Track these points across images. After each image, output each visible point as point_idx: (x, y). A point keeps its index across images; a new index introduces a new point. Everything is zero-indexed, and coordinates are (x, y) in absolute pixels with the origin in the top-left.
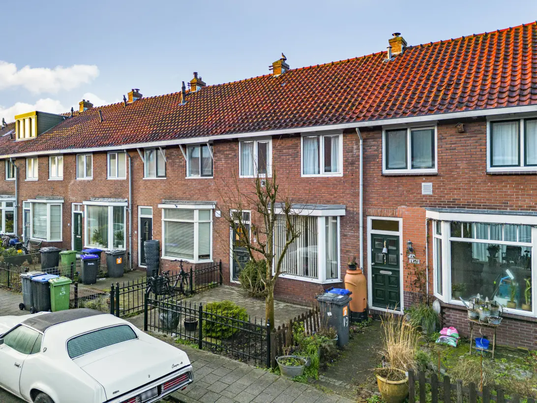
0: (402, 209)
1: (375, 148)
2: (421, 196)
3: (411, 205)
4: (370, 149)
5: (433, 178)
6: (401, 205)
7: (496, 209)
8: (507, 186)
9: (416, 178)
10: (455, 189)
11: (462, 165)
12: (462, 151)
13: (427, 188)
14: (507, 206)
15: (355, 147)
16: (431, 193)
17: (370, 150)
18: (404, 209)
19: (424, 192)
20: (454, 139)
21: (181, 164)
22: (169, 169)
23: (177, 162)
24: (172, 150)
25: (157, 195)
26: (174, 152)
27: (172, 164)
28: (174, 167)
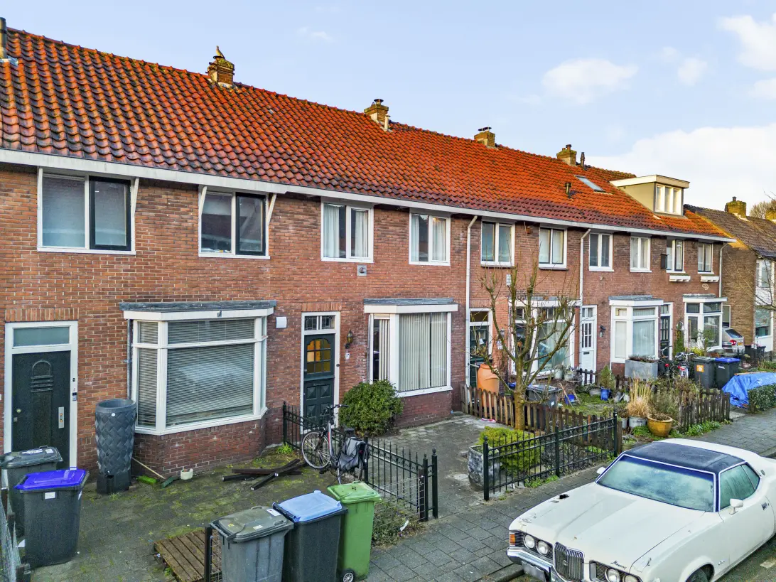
1: (477, 237)
2: (505, 287)
9: (503, 270)
10: (524, 281)
11: (528, 260)
12: (528, 249)
20: (525, 238)
21: (184, 225)
22: (145, 233)
23: (173, 220)
24: (158, 192)
25: (99, 293)
26: (164, 196)
27: (159, 223)
28: (165, 230)
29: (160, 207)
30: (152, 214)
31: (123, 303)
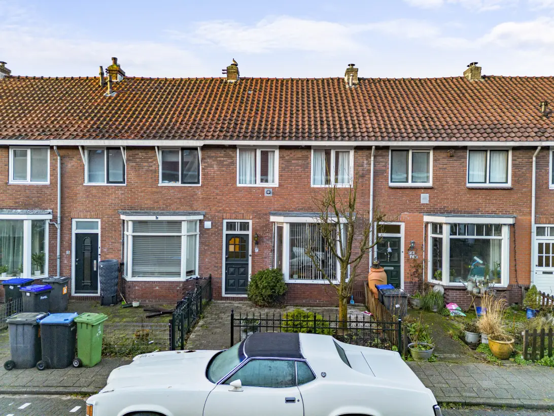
0: (405, 215)
1: (384, 164)
2: (420, 204)
3: (412, 211)
4: (379, 164)
5: (429, 190)
6: (404, 212)
7: (472, 213)
8: (479, 197)
9: (417, 190)
10: (445, 199)
11: (450, 181)
12: (451, 170)
13: (425, 198)
14: (479, 211)
15: (365, 162)
16: (428, 202)
17: (379, 166)
18: (406, 215)
19: (423, 201)
20: (445, 161)
21: (151, 168)
22: (131, 174)
23: (145, 166)
24: (137, 152)
25: (109, 205)
26: (140, 154)
27: (137, 168)
28: (140, 172)
29: (138, 160)
30: (134, 164)
31: (120, 211)
